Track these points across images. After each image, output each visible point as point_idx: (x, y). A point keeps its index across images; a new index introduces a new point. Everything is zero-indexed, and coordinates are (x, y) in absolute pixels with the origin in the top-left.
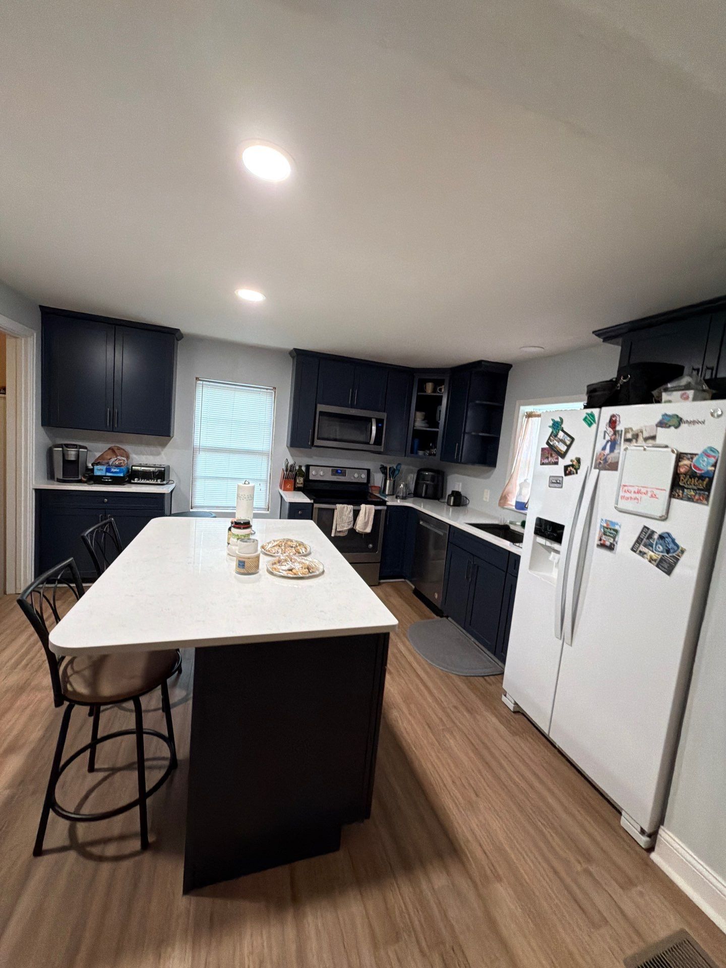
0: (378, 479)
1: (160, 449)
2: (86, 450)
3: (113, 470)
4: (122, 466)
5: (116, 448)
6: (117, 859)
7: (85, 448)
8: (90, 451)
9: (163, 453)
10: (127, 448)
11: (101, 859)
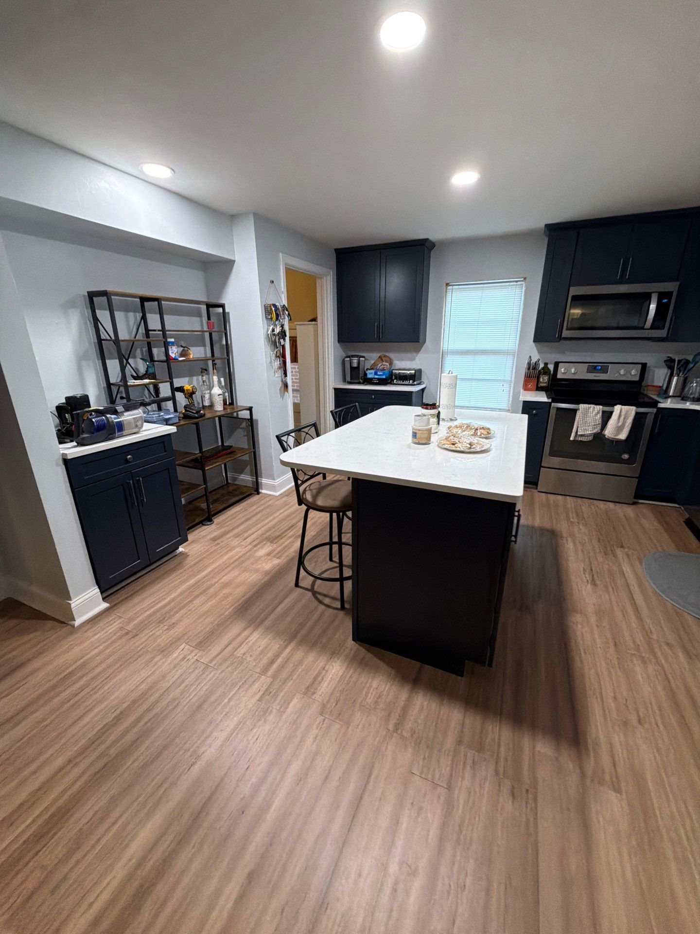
0: (659, 376)
1: (415, 354)
2: (363, 359)
3: (379, 373)
4: (385, 370)
5: (383, 356)
6: (328, 606)
7: (363, 357)
8: (367, 360)
9: (417, 358)
10: (392, 355)
11: (321, 602)
